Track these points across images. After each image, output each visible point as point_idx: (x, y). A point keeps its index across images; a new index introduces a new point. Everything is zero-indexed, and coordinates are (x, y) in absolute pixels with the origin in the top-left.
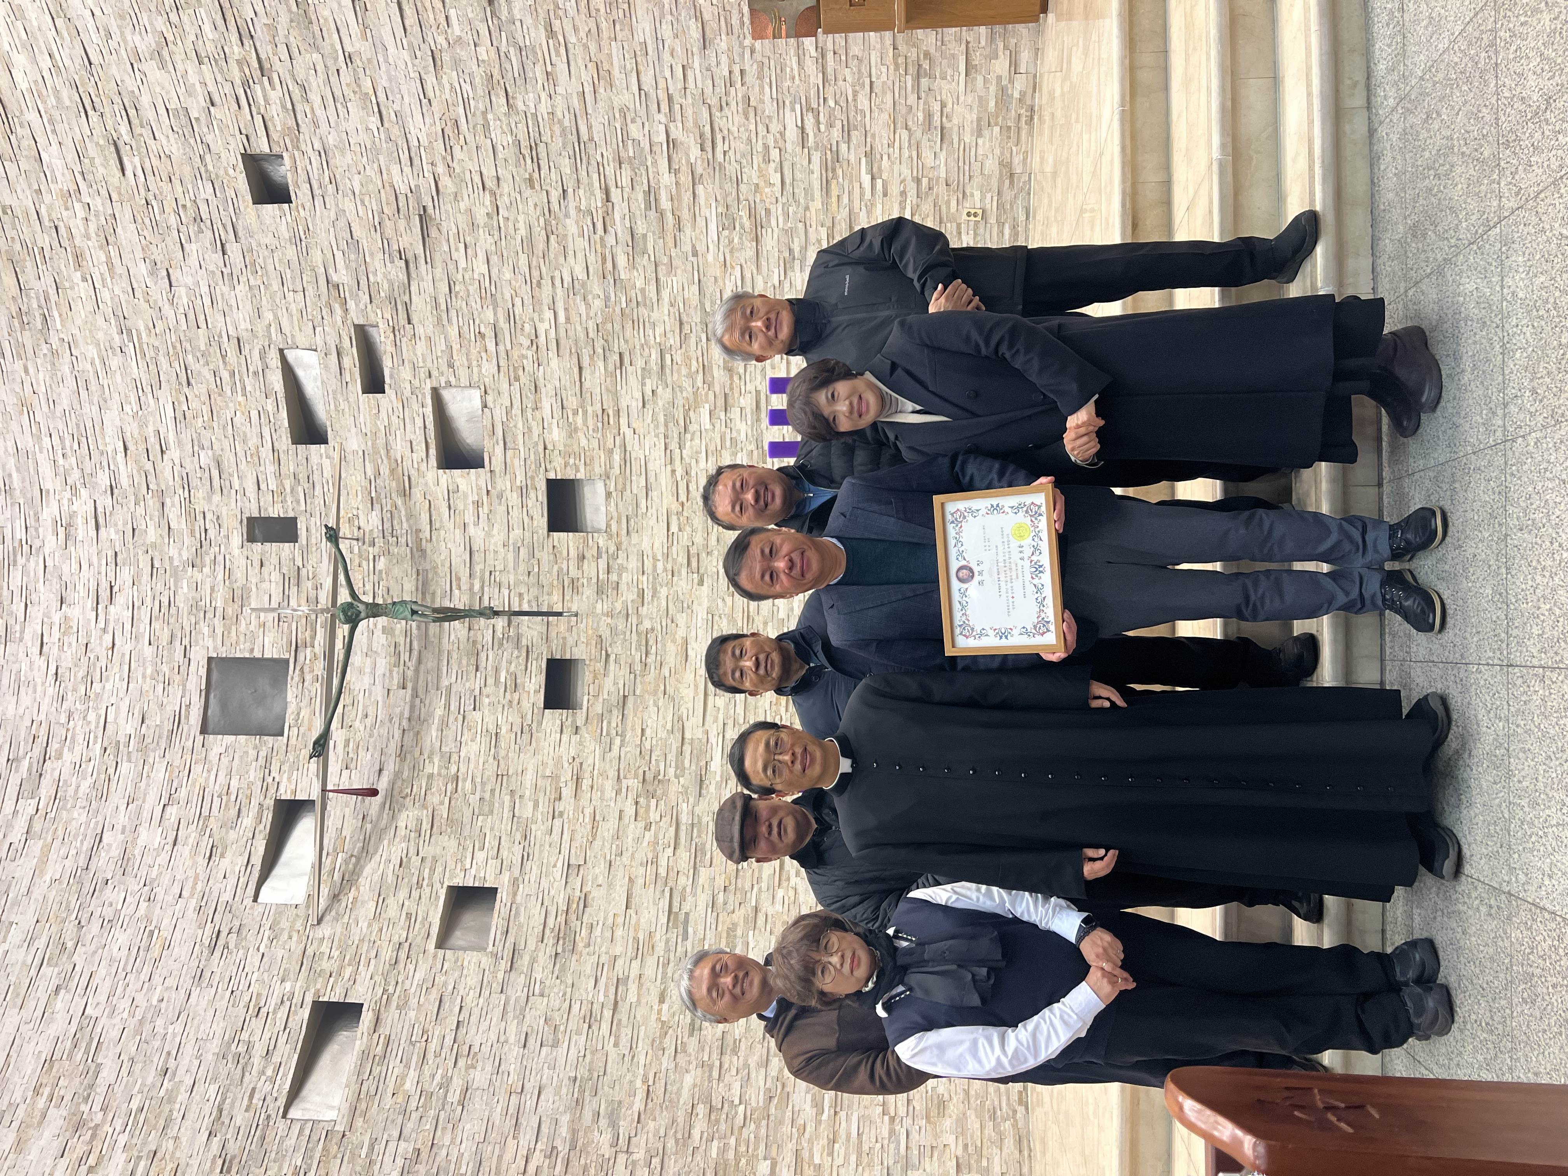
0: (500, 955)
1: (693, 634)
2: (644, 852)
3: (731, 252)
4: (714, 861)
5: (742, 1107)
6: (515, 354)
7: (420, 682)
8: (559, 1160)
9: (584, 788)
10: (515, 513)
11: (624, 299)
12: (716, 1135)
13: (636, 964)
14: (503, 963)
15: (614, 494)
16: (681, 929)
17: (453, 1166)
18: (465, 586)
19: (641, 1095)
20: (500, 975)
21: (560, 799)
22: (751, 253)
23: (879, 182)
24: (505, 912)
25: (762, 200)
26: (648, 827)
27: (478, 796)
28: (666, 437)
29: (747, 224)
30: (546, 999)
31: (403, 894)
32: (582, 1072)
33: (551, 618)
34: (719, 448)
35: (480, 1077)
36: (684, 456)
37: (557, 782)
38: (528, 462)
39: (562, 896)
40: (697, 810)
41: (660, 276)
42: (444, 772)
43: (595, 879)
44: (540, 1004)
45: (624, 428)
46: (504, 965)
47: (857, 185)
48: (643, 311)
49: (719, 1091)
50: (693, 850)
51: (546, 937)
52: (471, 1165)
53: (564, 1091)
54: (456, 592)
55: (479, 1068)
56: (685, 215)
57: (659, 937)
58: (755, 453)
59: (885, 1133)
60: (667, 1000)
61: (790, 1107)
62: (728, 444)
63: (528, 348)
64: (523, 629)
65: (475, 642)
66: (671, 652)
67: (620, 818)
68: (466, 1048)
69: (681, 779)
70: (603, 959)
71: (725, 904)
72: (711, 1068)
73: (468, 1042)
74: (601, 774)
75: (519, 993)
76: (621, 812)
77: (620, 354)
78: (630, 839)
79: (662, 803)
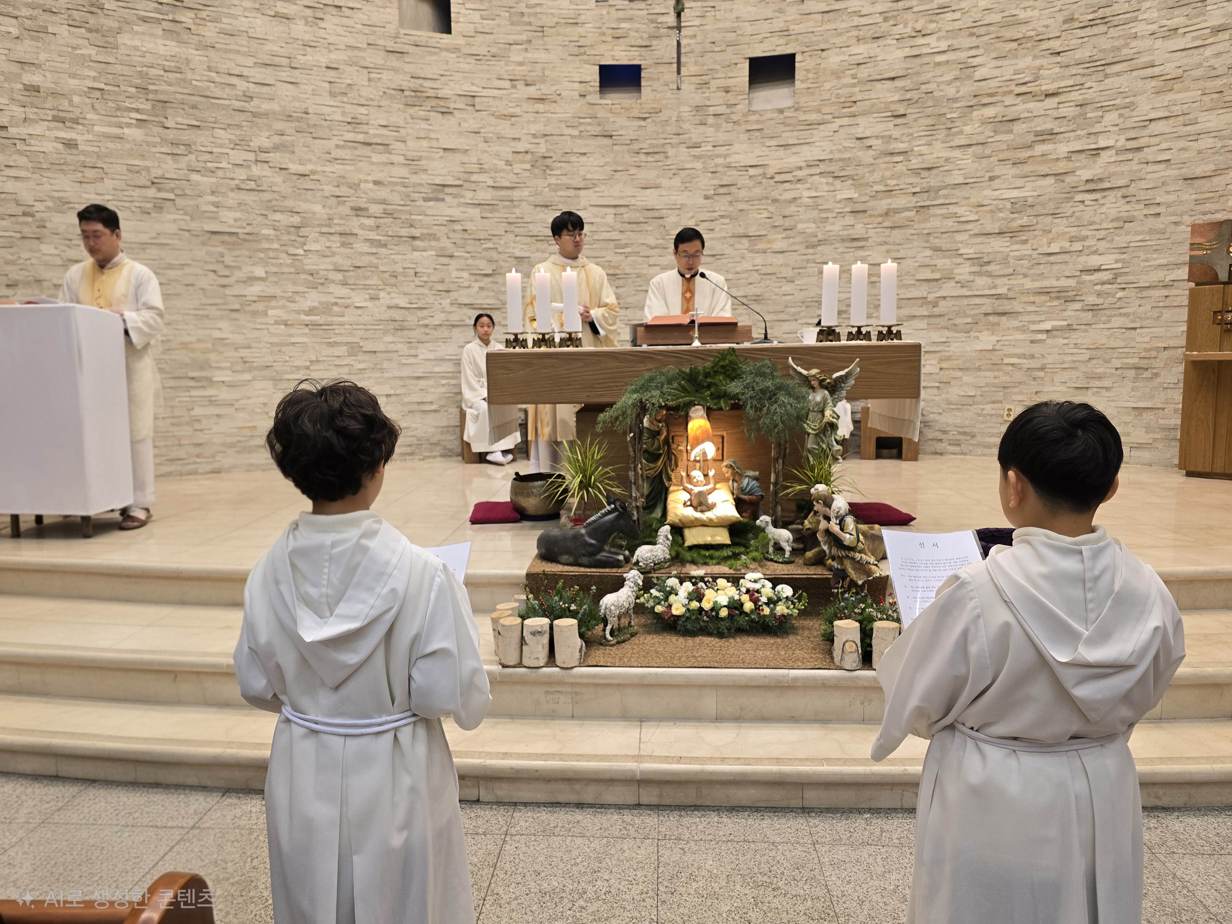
0: (398, 40)
1: (664, 193)
2: (489, 161)
3: (991, 211)
4: (486, 220)
5: (301, 252)
8: (243, 104)
9: (537, 105)
10: (766, 26)
11: (954, 115)
12: (278, 233)
13: (401, 159)
14: (392, 43)
15: (782, 116)
16: (431, 196)
17: (225, 10)
19: (301, 169)
20: (381, 42)
21: (527, 85)
22: (989, 229)
23: (1043, 336)
24: (432, 42)
25: (1035, 237)
26: (508, 163)
27: (525, 10)
28: (830, 160)
29: (1016, 224)
30: (366, 83)
32: (313, 119)
33: (675, 65)
34: (820, 207)
35: (299, 29)
36: (814, 177)
37: (540, 82)
38: (810, 35)
39: (449, 92)
40: (524, 204)
41: (973, 148)
43: (465, 120)
44: (362, 79)
45: (839, 122)
46: (391, 45)
47: (1042, 318)
48: (942, 135)
49: (312, 233)
50: (492, 202)
51: (416, 80)
52: (229, 27)
53: (297, 104)
55: (306, 28)
56: (1027, 169)
57: (424, 178)
58: (815, 239)
59: (296, 364)
60: (376, 187)
61: (306, 290)
62: (824, 215)
63: (913, 28)
64: (665, 41)
66: (648, 175)
67: (514, 139)
68: (321, 15)
69: (547, 189)
70: (403, 132)
71: (454, 231)
72: (329, 226)
73: (326, 17)
74: (548, 119)
75: (369, 59)
76: (519, 139)
77: (905, 115)
78: (498, 148)
79: (528, 174)
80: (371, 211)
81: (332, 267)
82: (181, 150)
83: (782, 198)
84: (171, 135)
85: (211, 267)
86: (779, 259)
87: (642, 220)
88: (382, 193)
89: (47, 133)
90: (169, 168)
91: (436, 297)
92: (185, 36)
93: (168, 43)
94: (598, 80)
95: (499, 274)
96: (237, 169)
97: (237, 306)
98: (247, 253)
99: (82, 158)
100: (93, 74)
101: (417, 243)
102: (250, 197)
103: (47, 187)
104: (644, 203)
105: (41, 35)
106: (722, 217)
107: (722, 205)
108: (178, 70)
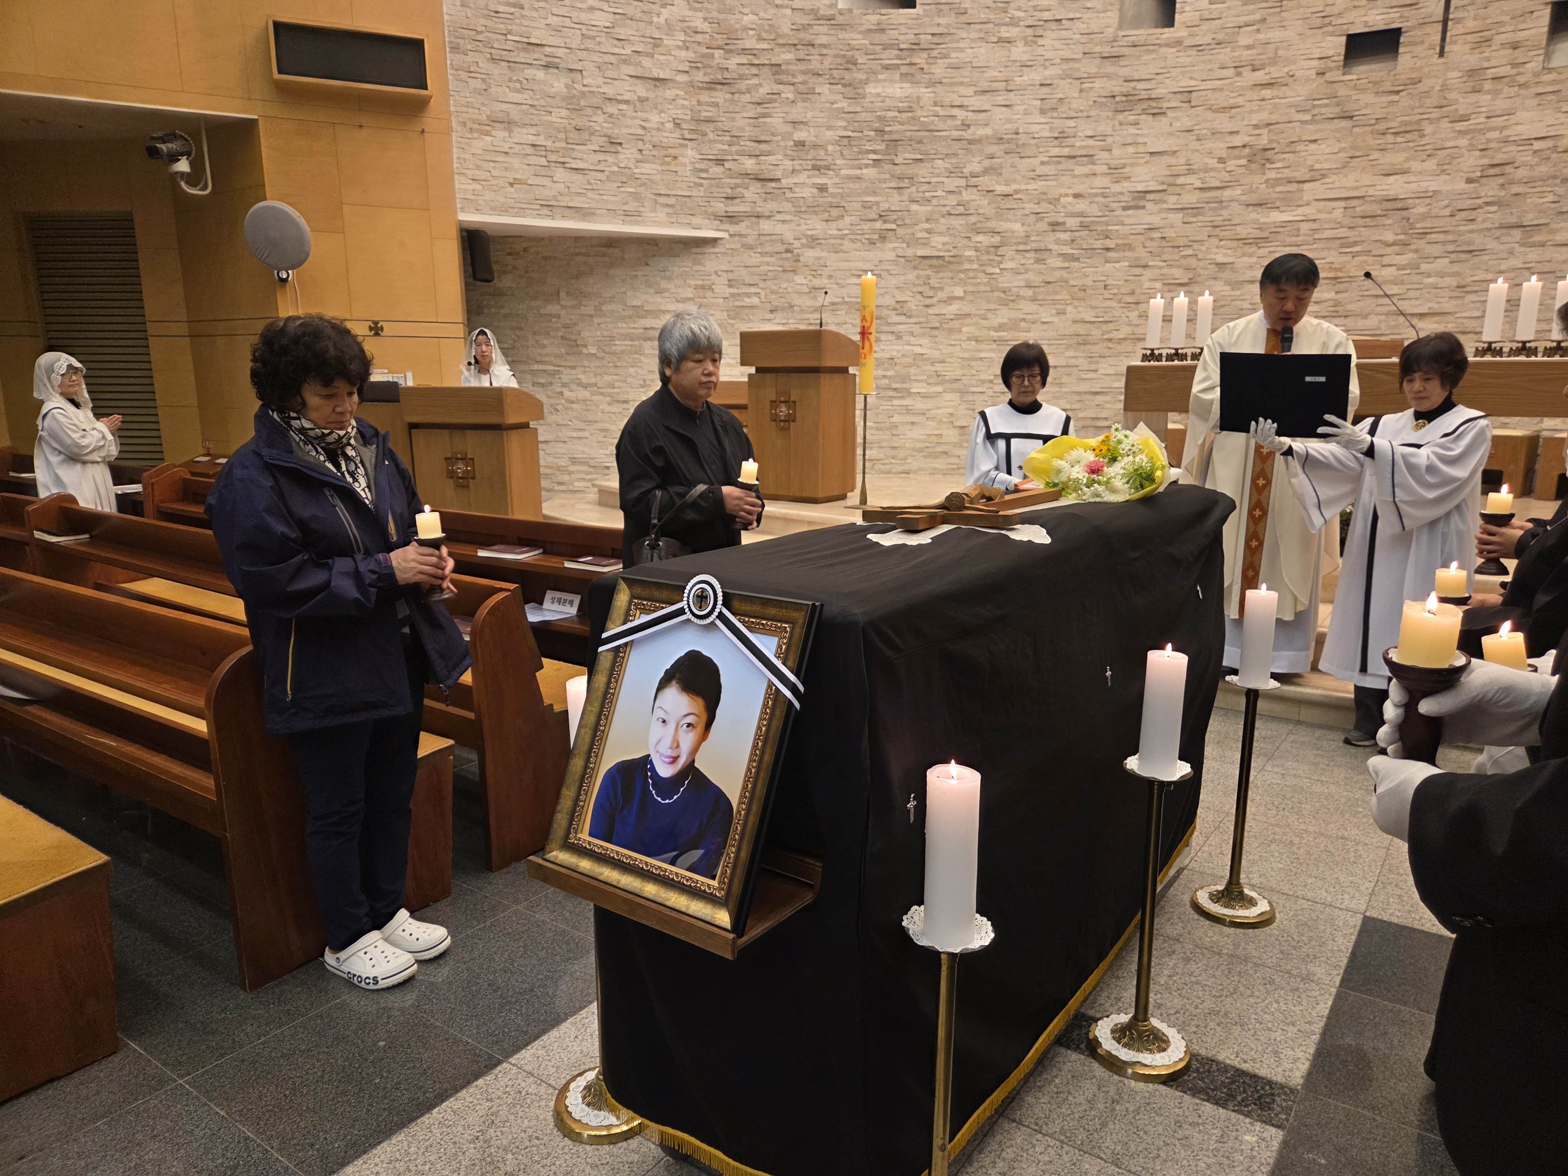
0: (1115, 44)
1: (1413, 179)
2: (1198, 160)
4: (1188, 226)
5: (997, 270)
8: (961, 133)
9: (1263, 92)
12: (979, 254)
13: (1104, 169)
14: (1108, 49)
16: (1131, 204)
17: (954, 45)
19: (1006, 190)
20: (1098, 49)
21: (1254, 70)
24: (1152, 40)
26: (1221, 160)
30: (1076, 95)
32: (1022, 138)
33: (1440, 24)
35: (1019, 52)
37: (1270, 65)
39: (1164, 91)
43: (1177, 119)
44: (1073, 91)
46: (1107, 50)
49: (1009, 251)
50: (1198, 205)
51: (1129, 84)
52: (956, 61)
53: (1009, 126)
55: (1025, 49)
57: (1126, 186)
59: (983, 377)
60: (1076, 200)
61: (998, 307)
66: (1395, 159)
67: (1231, 133)
68: (1040, 32)
69: (1264, 186)
70: (1109, 140)
71: (1152, 239)
72: (1025, 243)
73: (1045, 33)
74: (1275, 106)
75: (1083, 69)
76: (1237, 132)
78: (1212, 145)
79: (1243, 170)
80: (1068, 225)
81: (1023, 284)
82: (906, 183)
84: (898, 170)
85: (920, 289)
87: (1379, 212)
88: (1081, 206)
89: (807, 181)
90: (894, 201)
91: (1125, 310)
92: (918, 77)
93: (904, 85)
94: (1343, 53)
95: (1196, 282)
96: (949, 196)
97: (937, 325)
98: (950, 274)
99: (830, 199)
100: (844, 124)
101: (1112, 254)
102: (958, 222)
103: (804, 227)
104: (1385, 193)
105: (810, 96)
106: (1488, 204)
107: (1490, 190)
108: (910, 110)
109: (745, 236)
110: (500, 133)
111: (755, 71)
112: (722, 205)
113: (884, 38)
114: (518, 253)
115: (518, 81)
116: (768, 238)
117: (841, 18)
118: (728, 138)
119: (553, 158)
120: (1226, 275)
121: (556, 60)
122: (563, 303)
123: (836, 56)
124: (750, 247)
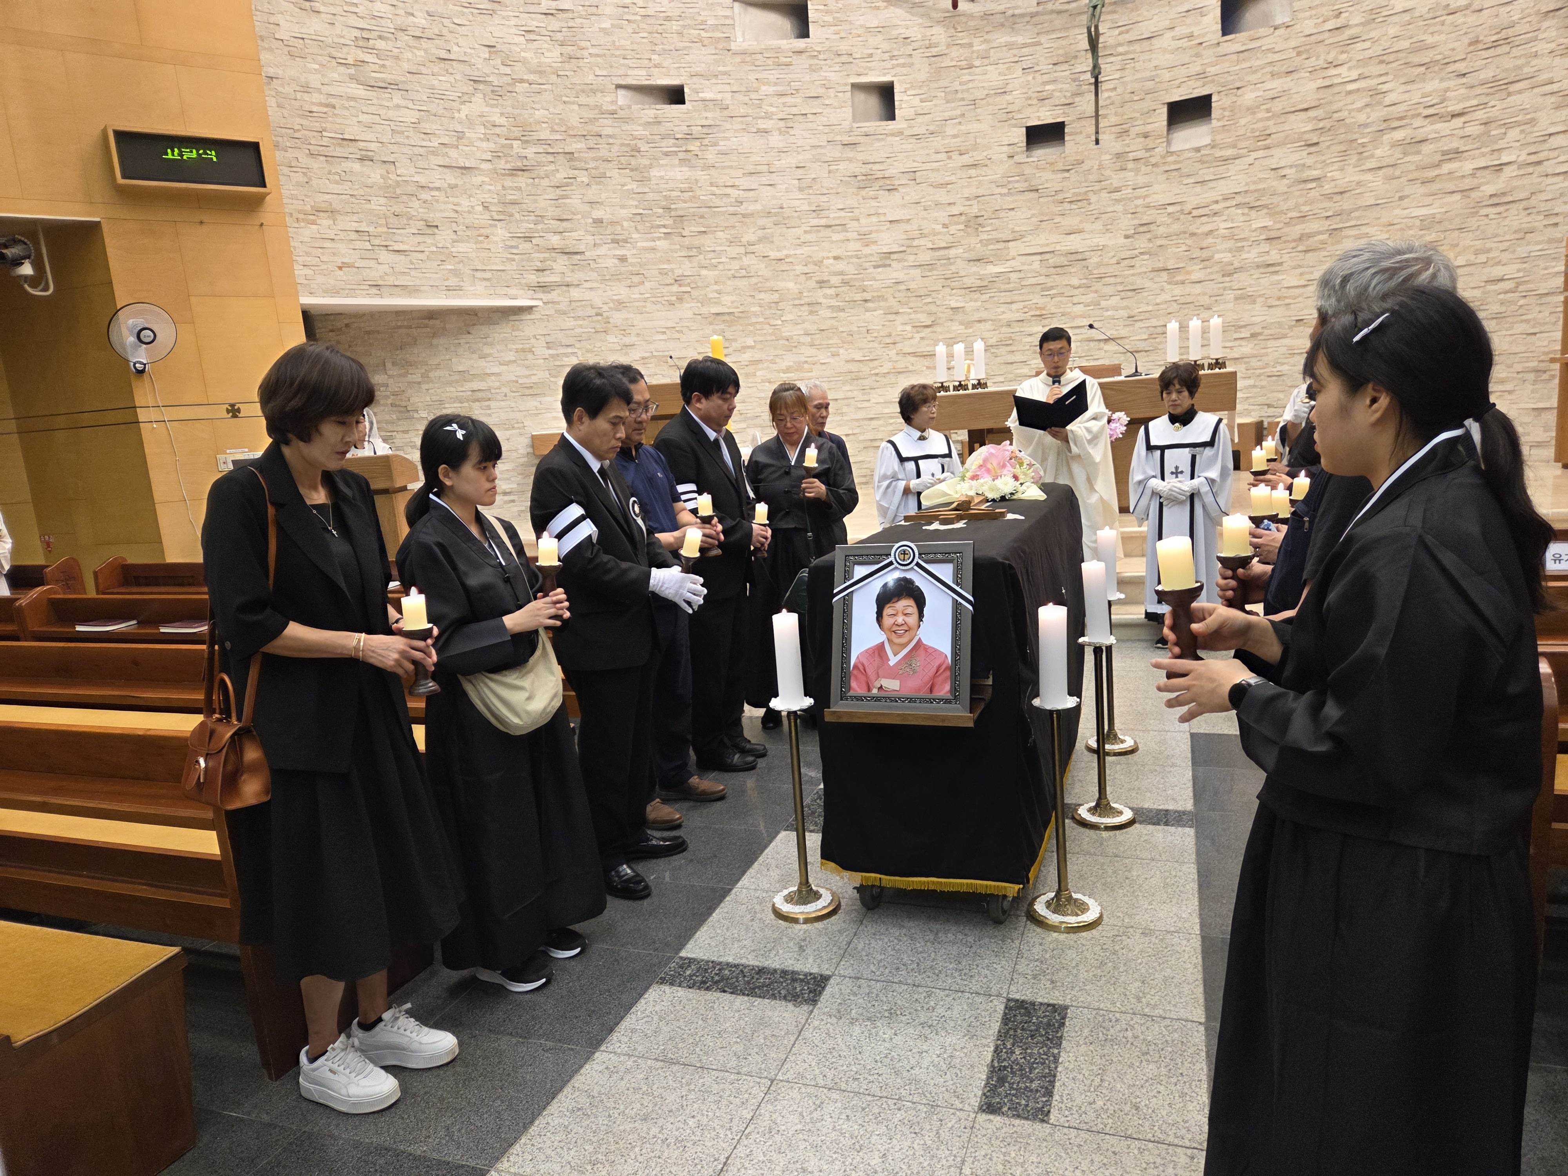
0: (852, 134)
2: (927, 226)
4: (925, 279)
5: (779, 322)
6: (1321, 49)
7: (1042, 17)
8: (735, 208)
9: (970, 171)
10: (1183, 71)
11: (1365, 140)
12: (763, 309)
13: (854, 235)
14: (847, 137)
15: (1199, 155)
16: (879, 263)
17: (721, 135)
18: (1121, 38)
19: (779, 255)
20: (838, 138)
21: (960, 155)
24: (880, 131)
26: (945, 226)
27: (959, 88)
28: (1246, 192)
30: (827, 175)
31: (885, 46)
32: (787, 212)
33: (1094, 119)
34: (1236, 237)
35: (775, 140)
36: (1230, 210)
37: (972, 150)
38: (1227, 75)
39: (894, 171)
41: (1384, 170)
42: (975, 55)
43: (908, 194)
44: (823, 172)
45: (1254, 155)
46: (846, 139)
48: (1353, 160)
49: (787, 306)
50: (931, 262)
51: (867, 166)
52: (724, 148)
53: (774, 202)
54: (1117, 31)
55: (780, 138)
56: (1436, 186)
57: (873, 248)
58: (1232, 267)
60: (836, 262)
62: (1240, 244)
63: (1326, 60)
64: (1084, 97)
65: (1076, 57)
66: (1070, 222)
67: (950, 204)
68: (790, 124)
69: (980, 245)
70: (856, 211)
71: (899, 291)
72: (800, 299)
73: (795, 125)
74: (981, 182)
75: (829, 154)
76: (954, 204)
77: (1317, 143)
78: (936, 214)
79: (962, 233)
80: (832, 282)
81: (803, 333)
82: (694, 252)
83: (1199, 231)
84: (687, 241)
86: (1198, 289)
87: (1066, 263)
88: (840, 266)
89: (609, 253)
90: (686, 268)
91: (885, 348)
92: (694, 161)
93: (683, 169)
94: (1025, 140)
95: (938, 323)
98: (742, 326)
99: (630, 268)
100: (635, 203)
101: (869, 305)
102: (742, 283)
103: (610, 293)
104: (1068, 248)
105: (602, 179)
106: (1142, 253)
107: (1142, 243)
108: (691, 190)
109: (558, 303)
110: (325, 221)
111: (550, 158)
112: (534, 277)
113: (662, 129)
114: (340, 329)
115: (337, 173)
116: (579, 304)
117: (622, 112)
118: (533, 218)
119: (376, 242)
120: (960, 317)
121: (370, 153)
122: (390, 373)
123: (622, 145)
124: (565, 313)
